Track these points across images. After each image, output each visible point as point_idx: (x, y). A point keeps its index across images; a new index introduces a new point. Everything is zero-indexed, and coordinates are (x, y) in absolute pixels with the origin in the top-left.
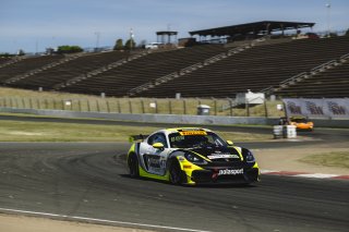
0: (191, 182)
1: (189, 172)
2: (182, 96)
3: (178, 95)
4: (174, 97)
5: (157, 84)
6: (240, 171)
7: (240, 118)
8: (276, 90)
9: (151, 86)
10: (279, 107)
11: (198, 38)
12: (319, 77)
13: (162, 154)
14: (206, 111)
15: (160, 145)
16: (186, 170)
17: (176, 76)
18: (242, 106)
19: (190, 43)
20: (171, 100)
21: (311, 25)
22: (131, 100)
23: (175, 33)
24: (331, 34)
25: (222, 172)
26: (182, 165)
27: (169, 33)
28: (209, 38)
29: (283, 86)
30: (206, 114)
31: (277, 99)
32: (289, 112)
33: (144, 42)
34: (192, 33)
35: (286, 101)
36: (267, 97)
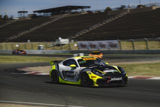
0: (96, 85)
1: (95, 80)
2: (31, 41)
3: (29, 41)
4: (27, 42)
5: (19, 36)
6: (121, 79)
7: (58, 51)
8: (74, 37)
9: (16, 37)
10: (76, 45)
11: (37, 14)
12: (93, 31)
13: (75, 70)
14: (42, 48)
15: (74, 66)
16: (93, 79)
17: (28, 32)
18: (59, 45)
19: (34, 16)
20: (26, 43)
21: (89, 7)
22: (7, 43)
23: (27, 12)
24: (98, 11)
25: (112, 79)
26: (90, 76)
27: (24, 12)
28: (42, 14)
29: (77, 36)
30: (42, 49)
31: (74, 41)
32: (80, 47)
33: (12, 16)
34: (35, 12)
35: (78, 42)
36: (70, 40)
